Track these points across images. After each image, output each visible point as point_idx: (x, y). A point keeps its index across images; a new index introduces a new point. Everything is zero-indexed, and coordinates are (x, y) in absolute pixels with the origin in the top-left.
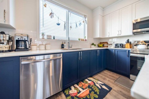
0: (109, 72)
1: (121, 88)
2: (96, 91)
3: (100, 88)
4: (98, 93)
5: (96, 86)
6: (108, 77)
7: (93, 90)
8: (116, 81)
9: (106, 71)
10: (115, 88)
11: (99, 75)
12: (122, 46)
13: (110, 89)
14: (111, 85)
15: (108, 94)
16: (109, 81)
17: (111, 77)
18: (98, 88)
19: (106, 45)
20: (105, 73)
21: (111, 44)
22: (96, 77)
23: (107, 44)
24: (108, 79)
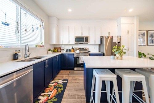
0: (63, 71)
1: (72, 77)
2: (60, 87)
3: (62, 83)
4: (62, 87)
5: (59, 84)
6: (64, 75)
7: (58, 88)
8: (69, 75)
9: (62, 71)
10: (69, 79)
11: (58, 76)
12: (70, 51)
13: (67, 80)
14: (67, 78)
15: (68, 84)
16: (65, 76)
17: (66, 74)
18: (61, 84)
19: (59, 50)
20: (61, 73)
21: (63, 49)
22: (56, 78)
23: (61, 49)
24: (64, 76)
